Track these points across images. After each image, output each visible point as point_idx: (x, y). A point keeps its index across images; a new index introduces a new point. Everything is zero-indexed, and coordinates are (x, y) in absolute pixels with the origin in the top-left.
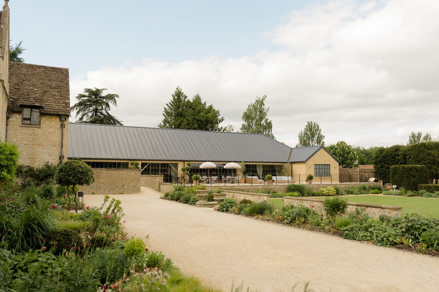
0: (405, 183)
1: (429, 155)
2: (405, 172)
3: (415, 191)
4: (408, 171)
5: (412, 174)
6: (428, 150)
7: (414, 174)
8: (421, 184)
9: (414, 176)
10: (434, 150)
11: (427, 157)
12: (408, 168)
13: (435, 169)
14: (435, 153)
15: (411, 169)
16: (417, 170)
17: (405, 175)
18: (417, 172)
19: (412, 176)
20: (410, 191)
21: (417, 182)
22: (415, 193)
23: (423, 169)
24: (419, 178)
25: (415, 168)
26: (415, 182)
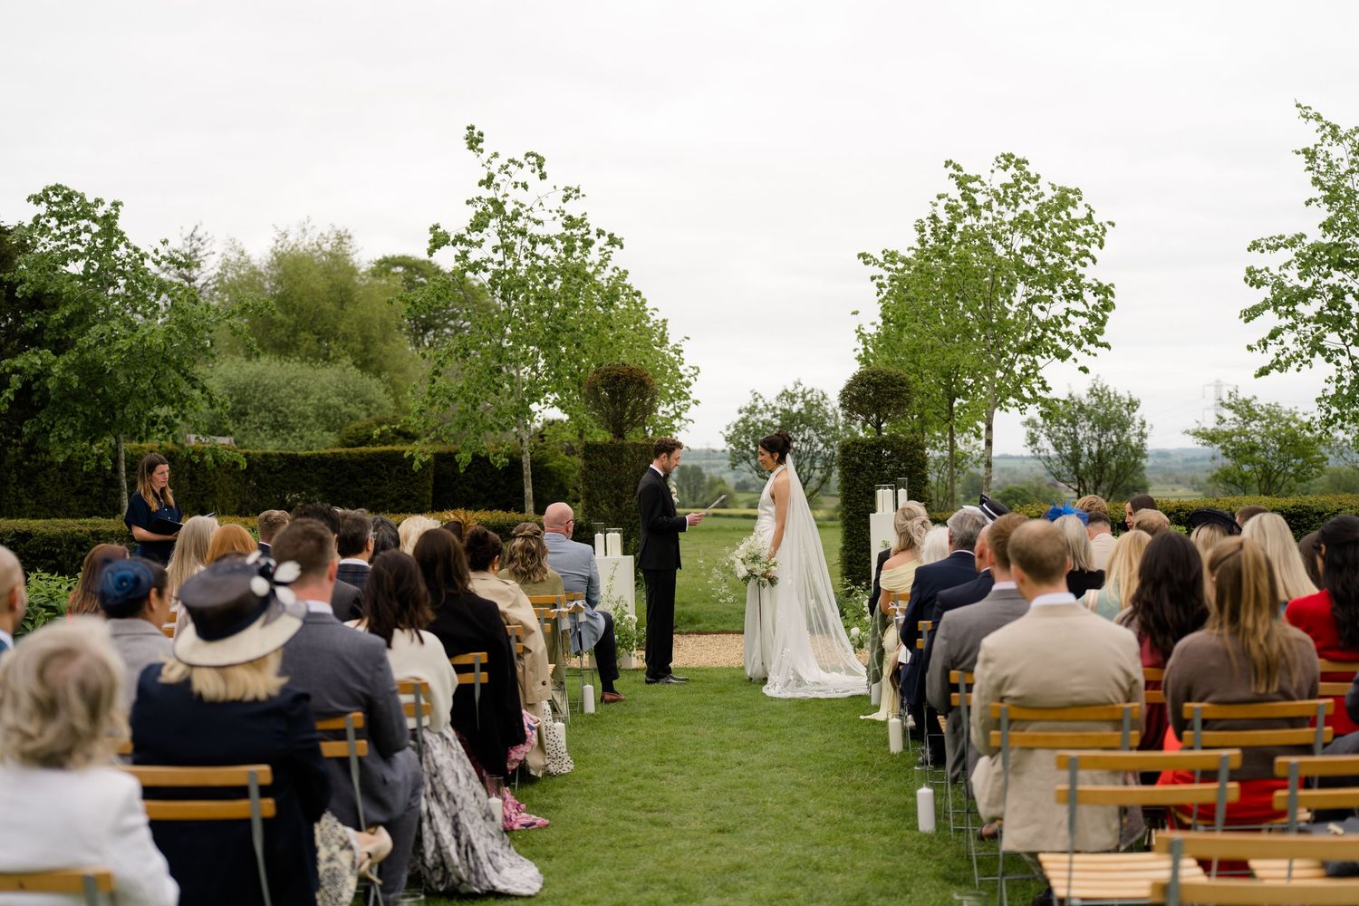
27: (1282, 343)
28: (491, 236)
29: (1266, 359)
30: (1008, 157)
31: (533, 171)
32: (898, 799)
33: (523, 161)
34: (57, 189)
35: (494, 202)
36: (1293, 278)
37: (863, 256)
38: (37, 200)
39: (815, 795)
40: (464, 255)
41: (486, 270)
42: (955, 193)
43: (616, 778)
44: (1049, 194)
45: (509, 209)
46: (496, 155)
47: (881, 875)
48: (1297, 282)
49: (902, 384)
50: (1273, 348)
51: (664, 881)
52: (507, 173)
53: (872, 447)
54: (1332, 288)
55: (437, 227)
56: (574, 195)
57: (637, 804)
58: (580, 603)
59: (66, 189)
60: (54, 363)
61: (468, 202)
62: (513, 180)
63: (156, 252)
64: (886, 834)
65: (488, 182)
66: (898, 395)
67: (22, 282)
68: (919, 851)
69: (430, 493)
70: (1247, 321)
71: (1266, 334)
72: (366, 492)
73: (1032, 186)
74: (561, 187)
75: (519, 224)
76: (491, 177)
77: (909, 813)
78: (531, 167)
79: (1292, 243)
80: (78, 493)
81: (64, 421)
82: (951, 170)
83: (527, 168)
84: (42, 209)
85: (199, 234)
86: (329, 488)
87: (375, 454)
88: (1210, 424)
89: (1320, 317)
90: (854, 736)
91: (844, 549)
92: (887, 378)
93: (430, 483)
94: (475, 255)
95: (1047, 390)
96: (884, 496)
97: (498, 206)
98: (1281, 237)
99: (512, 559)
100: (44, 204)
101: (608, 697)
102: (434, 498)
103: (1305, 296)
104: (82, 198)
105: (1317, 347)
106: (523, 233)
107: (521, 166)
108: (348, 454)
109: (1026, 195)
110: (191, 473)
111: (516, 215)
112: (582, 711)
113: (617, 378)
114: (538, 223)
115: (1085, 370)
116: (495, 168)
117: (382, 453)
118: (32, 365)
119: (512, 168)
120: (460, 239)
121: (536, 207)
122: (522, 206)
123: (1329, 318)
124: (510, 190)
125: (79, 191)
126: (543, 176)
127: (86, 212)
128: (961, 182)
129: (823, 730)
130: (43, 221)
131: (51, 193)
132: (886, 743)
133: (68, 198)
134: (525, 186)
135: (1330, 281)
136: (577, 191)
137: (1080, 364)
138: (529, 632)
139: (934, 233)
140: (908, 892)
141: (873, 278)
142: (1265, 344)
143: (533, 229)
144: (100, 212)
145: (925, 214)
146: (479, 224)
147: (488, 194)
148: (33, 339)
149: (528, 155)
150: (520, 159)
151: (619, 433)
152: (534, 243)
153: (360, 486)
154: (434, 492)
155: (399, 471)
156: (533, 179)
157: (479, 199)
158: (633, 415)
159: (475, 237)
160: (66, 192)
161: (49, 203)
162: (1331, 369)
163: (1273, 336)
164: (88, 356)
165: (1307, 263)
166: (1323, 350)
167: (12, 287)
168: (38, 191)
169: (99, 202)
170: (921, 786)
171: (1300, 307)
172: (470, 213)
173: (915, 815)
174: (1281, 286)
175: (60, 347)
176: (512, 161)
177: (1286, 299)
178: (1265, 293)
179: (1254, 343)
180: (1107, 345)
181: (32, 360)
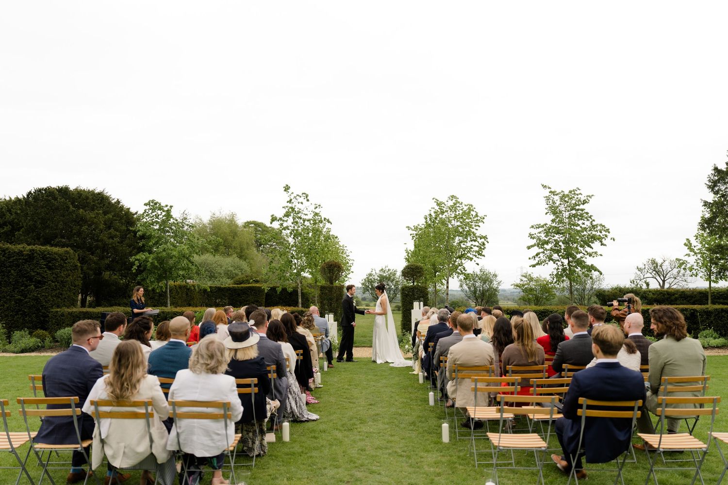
0: (6, 306)
1: (82, 221)
2: (9, 267)
3: (40, 332)
4: (18, 266)
5: (33, 274)
6: (78, 207)
7: (38, 274)
8: (58, 307)
9: (39, 282)
10: (93, 210)
11: (76, 229)
12: (20, 253)
14: (95, 218)
15: (31, 257)
16: (49, 262)
17: (6, 278)
18: (50, 268)
19: (31, 280)
20: (25, 332)
21: (46, 302)
22: (43, 340)
23: (66, 260)
24: (53, 289)
25: (44, 257)
26: (40, 300)
27: (540, 257)
28: (290, 220)
29: (534, 262)
30: (453, 196)
31: (304, 199)
32: (424, 396)
33: (301, 196)
34: (153, 201)
35: (292, 208)
36: (543, 236)
37: (408, 227)
38: (146, 205)
39: (398, 395)
40: (282, 225)
41: (289, 229)
42: (437, 208)
43: (337, 389)
44: (465, 208)
45: (296, 210)
46: (292, 193)
47: (419, 417)
48: (545, 238)
49: (421, 269)
50: (537, 259)
51: (356, 418)
52: (296, 199)
53: (411, 289)
54: (555, 240)
55: (273, 215)
56: (318, 207)
57: (344, 397)
58: (324, 336)
59: (156, 201)
60: (149, 257)
61: (283, 207)
62: (298, 201)
64: (420, 406)
65: (290, 201)
66: (420, 272)
67: (139, 231)
68: (430, 410)
69: (264, 300)
70: (528, 249)
71: (535, 255)
72: (243, 299)
73: (460, 206)
74: (313, 204)
75: (299, 215)
76: (291, 200)
77: (426, 400)
78: (304, 197)
79: (543, 227)
80: (151, 298)
82: (434, 200)
83: (302, 198)
84: (148, 207)
85: (186, 212)
86: (231, 298)
87: (247, 287)
88: (518, 282)
89: (551, 249)
90: (408, 378)
91: (402, 321)
92: (416, 267)
93: (264, 297)
94: (285, 225)
95: (466, 271)
96: (416, 304)
97: (293, 209)
98: (540, 225)
99: (304, 323)
101: (330, 366)
102: (265, 302)
103: (547, 243)
104: (160, 204)
105: (550, 259)
106: (301, 218)
107: (301, 197)
108: (238, 287)
109: (458, 208)
110: (187, 292)
111: (299, 212)
112: (323, 370)
113: (331, 265)
114: (306, 215)
115: (478, 264)
116: (292, 197)
117: (249, 287)
118: (142, 258)
119: (298, 197)
120: (281, 219)
121: (305, 210)
122: (300, 209)
123: (554, 250)
124: (297, 204)
125: (159, 202)
126: (308, 200)
127: (160, 208)
128: (438, 205)
129: (398, 376)
130: (147, 211)
131: (151, 202)
132: (418, 380)
133: (156, 204)
134: (302, 203)
135: (555, 238)
136: (320, 206)
137: (476, 262)
138: (313, 344)
139: (430, 220)
140: (427, 422)
141: (411, 235)
142: (535, 258)
143: (304, 217)
144: (166, 209)
145: (427, 213)
146: (287, 215)
147: (290, 205)
148: (141, 250)
149: (303, 194)
150: (301, 195)
151: (332, 283)
152: (304, 221)
153: (241, 297)
154: (265, 300)
155: (254, 293)
156: (305, 201)
157: (287, 207)
158: (336, 277)
159: (285, 219)
161: (150, 205)
162: (555, 266)
163: (537, 255)
164: (160, 255)
165: (547, 232)
166: (552, 260)
167: (135, 233)
168: (147, 202)
169: (167, 206)
170: (430, 392)
171: (545, 246)
172: (284, 211)
173: (428, 401)
174: (540, 240)
175: (150, 252)
176: (298, 195)
177: (541, 244)
178: (534, 241)
179: (531, 257)
180: (484, 256)
181: (142, 256)
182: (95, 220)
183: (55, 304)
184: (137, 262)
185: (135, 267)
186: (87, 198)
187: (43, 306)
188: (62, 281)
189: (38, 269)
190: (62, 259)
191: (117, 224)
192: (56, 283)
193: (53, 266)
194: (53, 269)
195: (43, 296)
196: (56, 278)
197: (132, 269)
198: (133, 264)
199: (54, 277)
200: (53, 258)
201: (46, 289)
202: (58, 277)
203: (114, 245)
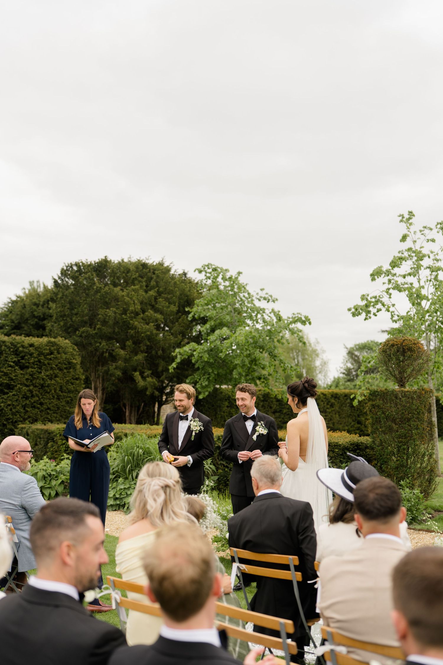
13: (126, 360)
18: (22, 368)
24: (25, 396)
25: (16, 353)
26: (5, 411)
31: (438, 232)
34: (208, 266)
38: (199, 271)
40: (389, 282)
52: (423, 234)
59: (214, 265)
62: (427, 238)
63: (257, 294)
78: (436, 230)
81: (204, 377)
83: (435, 231)
94: (395, 281)
100: (204, 273)
104: (222, 269)
107: (431, 229)
118: (185, 351)
119: (426, 231)
120: (388, 272)
122: (432, 252)
124: (425, 244)
125: (220, 266)
131: (206, 268)
133: (215, 270)
134: (433, 240)
144: (228, 275)
150: (433, 226)
151: (403, 385)
160: (214, 267)
161: (206, 272)
168: (200, 267)
176: (425, 227)
181: (187, 348)
182: (127, 299)
183: (29, 417)
184: (179, 356)
185: (174, 365)
186: (128, 271)
187: (9, 419)
188: (42, 386)
189: (5, 368)
190: (41, 353)
191: (162, 303)
192: (31, 388)
193: (26, 363)
194: (27, 367)
195: (9, 405)
196: (31, 381)
197: (170, 367)
198: (173, 359)
199: (27, 379)
200: (27, 353)
201: (14, 395)
202: (34, 378)
203: (148, 333)
